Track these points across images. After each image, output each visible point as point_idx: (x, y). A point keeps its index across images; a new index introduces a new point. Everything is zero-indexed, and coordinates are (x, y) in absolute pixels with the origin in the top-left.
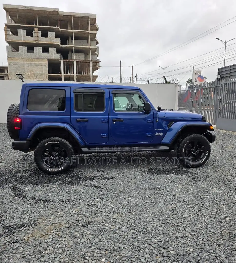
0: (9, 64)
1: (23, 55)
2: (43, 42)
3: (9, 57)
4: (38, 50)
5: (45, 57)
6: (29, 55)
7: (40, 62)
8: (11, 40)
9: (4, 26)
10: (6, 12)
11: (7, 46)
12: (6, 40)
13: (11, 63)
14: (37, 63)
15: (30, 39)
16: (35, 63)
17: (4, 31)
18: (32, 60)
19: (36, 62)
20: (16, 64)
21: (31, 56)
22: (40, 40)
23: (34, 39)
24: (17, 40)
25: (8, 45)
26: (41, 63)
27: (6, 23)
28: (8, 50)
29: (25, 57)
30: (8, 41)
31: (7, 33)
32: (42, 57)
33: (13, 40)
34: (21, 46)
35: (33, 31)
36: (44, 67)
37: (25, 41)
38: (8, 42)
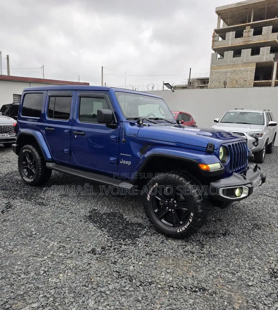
0: (211, 73)
1: (228, 62)
2: (254, 41)
3: (213, 66)
4: (246, 53)
5: (253, 61)
6: (234, 61)
7: (246, 67)
8: (217, 46)
9: (213, 31)
10: (218, 16)
11: (213, 54)
12: (212, 47)
13: (213, 72)
14: (242, 69)
15: (238, 41)
16: (239, 70)
17: (212, 38)
18: (237, 67)
19: (240, 68)
20: (218, 73)
21: (236, 62)
22: (250, 40)
23: (243, 40)
24: (224, 45)
25: (214, 52)
26: (247, 69)
27: (216, 28)
28: (213, 58)
29: (229, 63)
30: (214, 48)
31: (215, 40)
32: (250, 61)
33: (219, 46)
34: (227, 52)
35: (244, 31)
36: (249, 73)
37: (232, 44)
38: (214, 50)
